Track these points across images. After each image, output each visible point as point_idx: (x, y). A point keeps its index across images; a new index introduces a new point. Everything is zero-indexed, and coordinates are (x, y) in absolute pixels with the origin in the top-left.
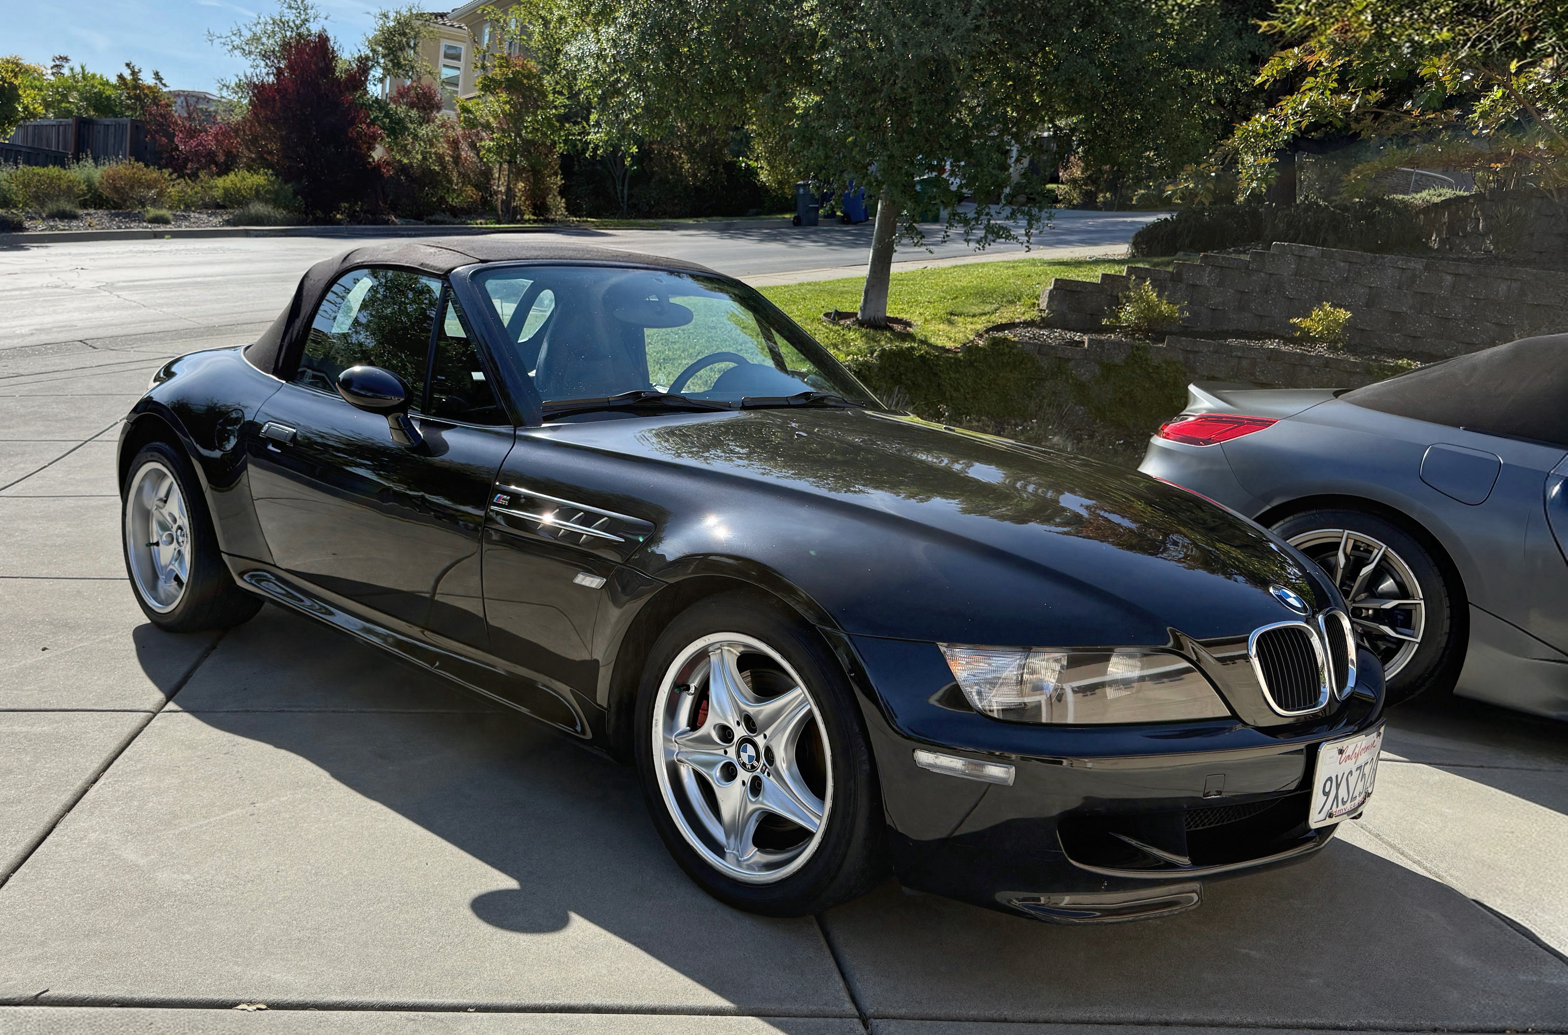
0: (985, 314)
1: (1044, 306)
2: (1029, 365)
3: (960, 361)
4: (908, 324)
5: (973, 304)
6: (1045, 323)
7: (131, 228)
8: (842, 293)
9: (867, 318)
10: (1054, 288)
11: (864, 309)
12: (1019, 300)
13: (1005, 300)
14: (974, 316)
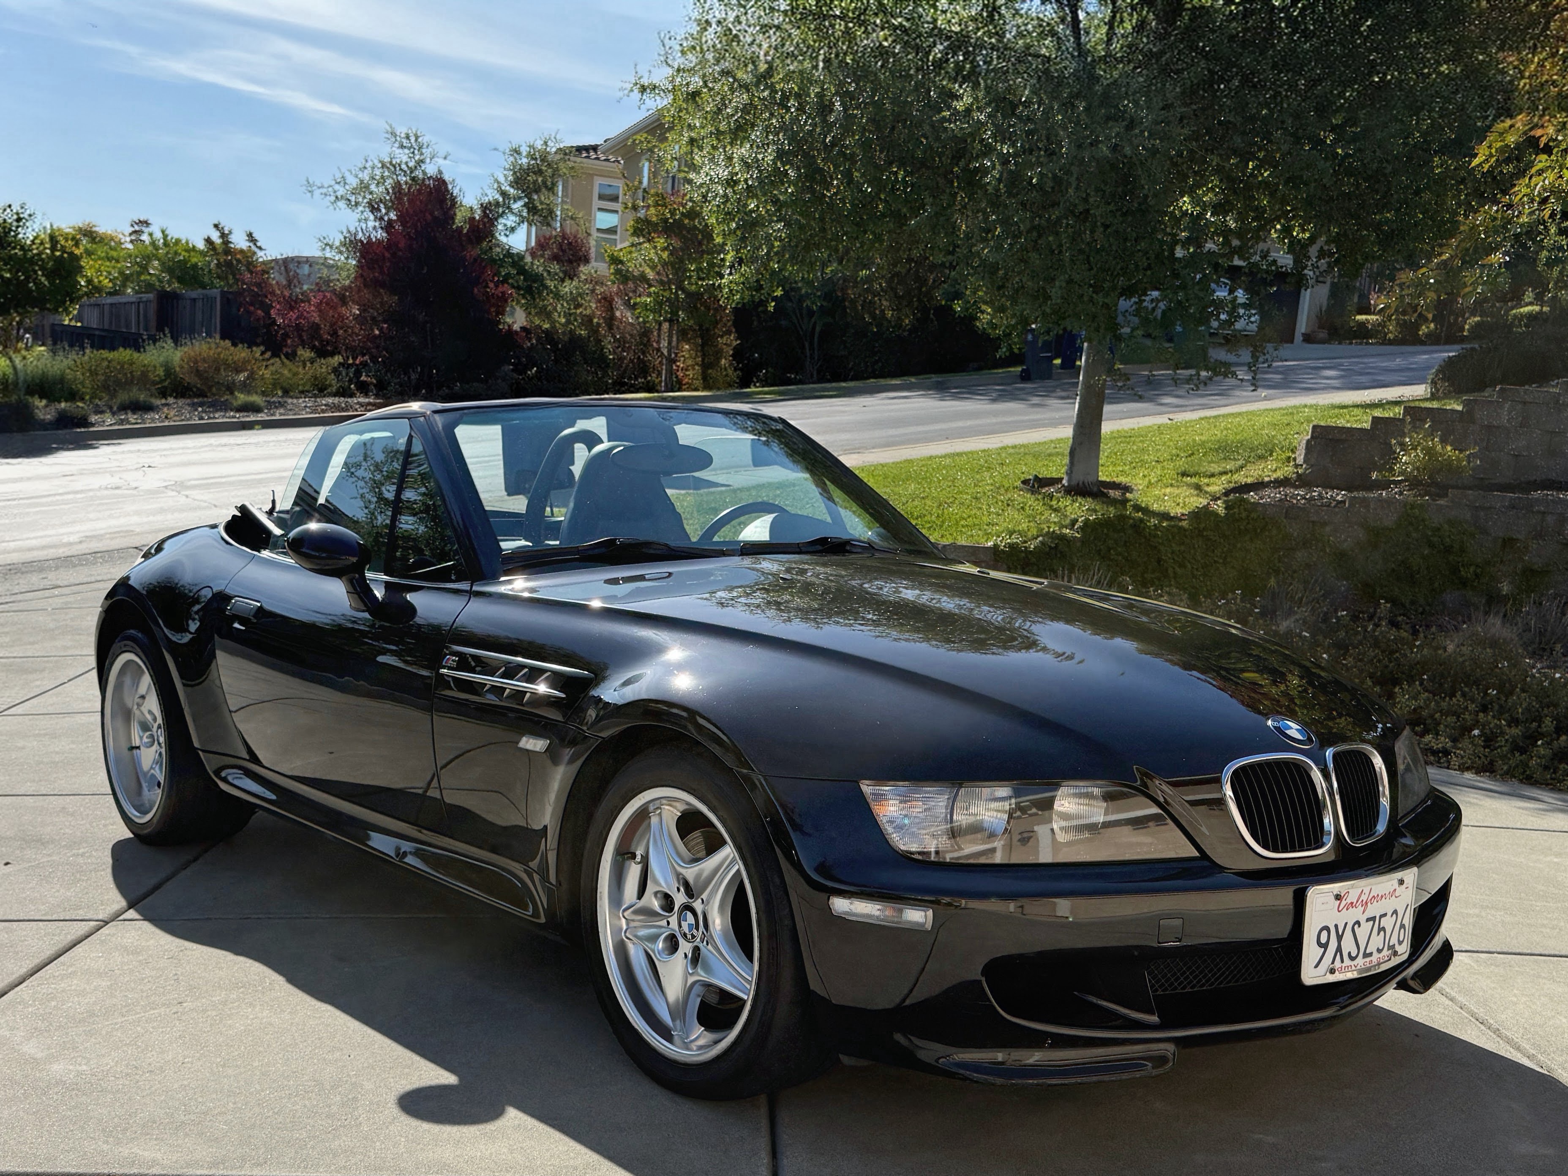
0: (1225, 473)
1: (1300, 460)
2: (1274, 532)
3: (1185, 530)
4: (1127, 489)
5: (1212, 462)
6: (1302, 481)
7: (214, 418)
8: (1050, 455)
9: (1074, 483)
10: (1312, 437)
11: (1070, 473)
12: (1271, 455)
13: (1252, 454)
14: (1212, 475)
